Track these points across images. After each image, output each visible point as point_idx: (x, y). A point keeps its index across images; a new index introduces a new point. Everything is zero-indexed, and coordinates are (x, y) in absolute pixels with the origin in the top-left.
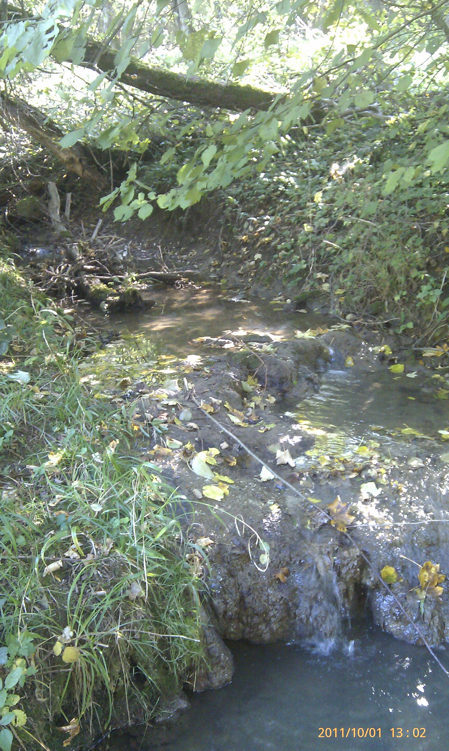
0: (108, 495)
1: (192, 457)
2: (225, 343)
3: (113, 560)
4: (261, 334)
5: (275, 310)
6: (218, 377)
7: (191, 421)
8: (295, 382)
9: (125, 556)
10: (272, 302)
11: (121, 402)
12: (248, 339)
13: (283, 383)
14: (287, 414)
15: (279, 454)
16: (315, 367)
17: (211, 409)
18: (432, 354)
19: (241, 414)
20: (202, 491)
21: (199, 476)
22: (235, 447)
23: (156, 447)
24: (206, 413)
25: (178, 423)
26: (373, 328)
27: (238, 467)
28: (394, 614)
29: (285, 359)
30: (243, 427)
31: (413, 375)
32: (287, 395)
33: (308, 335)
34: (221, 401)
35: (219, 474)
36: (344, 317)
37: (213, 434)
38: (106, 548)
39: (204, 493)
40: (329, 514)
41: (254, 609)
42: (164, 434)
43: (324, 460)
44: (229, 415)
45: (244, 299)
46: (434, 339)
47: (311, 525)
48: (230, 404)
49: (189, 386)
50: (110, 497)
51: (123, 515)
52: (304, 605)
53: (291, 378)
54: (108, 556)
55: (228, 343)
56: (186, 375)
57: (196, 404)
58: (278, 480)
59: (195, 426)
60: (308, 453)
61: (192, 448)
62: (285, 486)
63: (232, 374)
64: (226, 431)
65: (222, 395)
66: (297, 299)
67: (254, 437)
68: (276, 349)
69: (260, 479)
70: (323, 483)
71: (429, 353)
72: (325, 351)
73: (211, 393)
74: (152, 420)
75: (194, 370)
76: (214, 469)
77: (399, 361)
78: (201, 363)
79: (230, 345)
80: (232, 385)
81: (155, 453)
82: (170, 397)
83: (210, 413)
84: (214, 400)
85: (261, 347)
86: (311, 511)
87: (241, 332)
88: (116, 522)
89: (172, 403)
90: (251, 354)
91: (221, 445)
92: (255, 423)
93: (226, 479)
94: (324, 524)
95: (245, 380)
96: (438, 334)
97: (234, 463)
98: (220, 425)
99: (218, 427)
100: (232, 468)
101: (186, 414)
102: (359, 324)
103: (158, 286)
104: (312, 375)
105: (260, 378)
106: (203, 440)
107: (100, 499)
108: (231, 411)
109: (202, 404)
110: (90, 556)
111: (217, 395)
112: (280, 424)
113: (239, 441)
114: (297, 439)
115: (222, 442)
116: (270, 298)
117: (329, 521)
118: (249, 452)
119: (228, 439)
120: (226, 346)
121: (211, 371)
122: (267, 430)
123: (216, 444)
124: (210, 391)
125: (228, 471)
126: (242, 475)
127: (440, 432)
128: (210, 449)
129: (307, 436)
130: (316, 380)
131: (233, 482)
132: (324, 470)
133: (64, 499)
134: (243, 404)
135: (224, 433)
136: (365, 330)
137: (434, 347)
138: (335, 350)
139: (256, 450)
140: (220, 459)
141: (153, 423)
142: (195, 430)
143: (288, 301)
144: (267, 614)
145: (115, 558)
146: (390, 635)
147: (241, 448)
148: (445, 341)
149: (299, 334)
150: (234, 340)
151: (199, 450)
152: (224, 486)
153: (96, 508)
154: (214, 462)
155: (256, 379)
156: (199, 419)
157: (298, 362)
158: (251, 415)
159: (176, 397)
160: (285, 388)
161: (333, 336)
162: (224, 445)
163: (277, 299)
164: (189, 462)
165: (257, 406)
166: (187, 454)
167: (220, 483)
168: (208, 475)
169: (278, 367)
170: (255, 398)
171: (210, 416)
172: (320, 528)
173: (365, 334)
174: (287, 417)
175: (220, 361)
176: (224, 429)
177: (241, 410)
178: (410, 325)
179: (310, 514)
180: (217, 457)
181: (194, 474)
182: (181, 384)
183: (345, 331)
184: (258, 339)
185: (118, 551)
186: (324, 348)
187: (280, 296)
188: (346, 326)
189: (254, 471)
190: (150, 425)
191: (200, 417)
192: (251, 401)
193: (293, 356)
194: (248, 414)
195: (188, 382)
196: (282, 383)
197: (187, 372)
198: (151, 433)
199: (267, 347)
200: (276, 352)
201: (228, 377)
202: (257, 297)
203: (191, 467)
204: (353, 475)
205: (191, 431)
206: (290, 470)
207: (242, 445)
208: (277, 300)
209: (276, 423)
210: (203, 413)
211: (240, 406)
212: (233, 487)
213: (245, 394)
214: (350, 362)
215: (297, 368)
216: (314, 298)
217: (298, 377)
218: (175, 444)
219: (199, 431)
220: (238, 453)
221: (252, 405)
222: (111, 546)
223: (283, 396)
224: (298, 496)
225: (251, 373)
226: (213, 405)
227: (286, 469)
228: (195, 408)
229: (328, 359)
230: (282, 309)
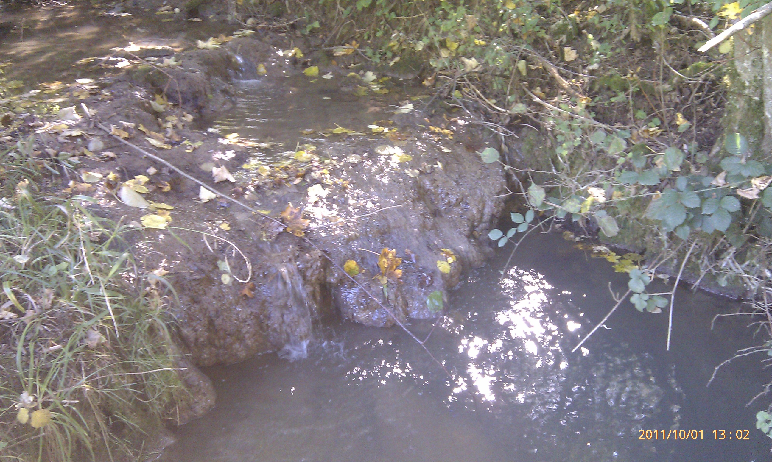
0: (33, 241)
1: (118, 187)
3: (58, 311)
4: (159, 47)
6: (123, 99)
7: (104, 150)
8: (210, 96)
9: (73, 305)
10: (158, 13)
11: (10, 141)
12: (144, 54)
13: (197, 97)
14: (210, 130)
15: (215, 171)
16: (227, 78)
17: (126, 134)
18: (343, 53)
19: (160, 135)
20: (140, 222)
21: (133, 207)
22: (165, 171)
23: (71, 183)
24: (120, 139)
25: (89, 154)
26: (279, 30)
27: (173, 192)
28: (362, 304)
29: (194, 72)
30: (166, 149)
31: (328, 76)
32: (204, 110)
33: (211, 44)
34: (133, 124)
35: (154, 201)
36: (245, 21)
37: (135, 160)
38: (46, 300)
39: (144, 223)
40: (283, 222)
41: (225, 330)
42: (77, 167)
43: (264, 170)
44: (148, 139)
46: (342, 37)
47: (267, 237)
48: (145, 126)
49: (89, 112)
50: (36, 244)
51: (57, 261)
52: (276, 314)
53: (205, 91)
54: (51, 308)
55: (122, 61)
56: (82, 101)
57: (105, 131)
58: (221, 197)
59: (111, 154)
60: (245, 166)
61: (116, 178)
62: (230, 202)
63: (138, 94)
64: (150, 155)
65: (133, 117)
66: (187, 7)
67: (183, 158)
68: (180, 62)
69: (200, 200)
70: (269, 193)
71: (339, 52)
72: (233, 60)
73: (119, 117)
74: (57, 155)
75: (91, 94)
76: (147, 197)
77: (313, 64)
78: (96, 87)
79: (124, 64)
80: (141, 106)
81: (72, 190)
82: (70, 127)
83: (126, 139)
84: (126, 124)
85: (162, 62)
86: (263, 222)
87: (133, 48)
88: (53, 270)
89: (75, 133)
90: (153, 69)
91: (148, 171)
92: (178, 143)
93: (163, 205)
94: (280, 233)
95: (154, 100)
96: (345, 31)
97: (167, 188)
98: (141, 150)
99: (139, 152)
100: (167, 194)
101: (95, 143)
102: (263, 28)
104: (226, 86)
105: (170, 97)
106: (126, 168)
107: (24, 248)
108: (148, 134)
109: (113, 129)
110: (30, 313)
111: (127, 118)
112: (207, 141)
113: (168, 164)
114: (230, 155)
115: (148, 168)
117: (285, 228)
118: (182, 173)
119: (154, 163)
120: (120, 65)
121: (112, 93)
122: (195, 149)
123: (142, 170)
124: (119, 114)
125: (163, 198)
126: (180, 199)
127: (370, 127)
128: (136, 177)
129: (239, 150)
130: (232, 91)
131: (172, 208)
132: (267, 180)
134: (159, 125)
135: (148, 158)
136: (271, 34)
137: (344, 45)
138: (243, 58)
139: (189, 171)
140: (151, 186)
141: (59, 158)
142: (112, 159)
143: (177, 10)
144: (240, 332)
145: (60, 308)
146: (360, 325)
147: (171, 172)
148: (353, 38)
149: (201, 44)
150: (128, 56)
151: (124, 180)
152: (164, 213)
153: (22, 259)
154: (145, 190)
155: (165, 98)
156: (112, 147)
157: (208, 74)
158: (171, 136)
159: (78, 126)
160: (200, 103)
161: (239, 43)
162: (152, 171)
163: (163, 9)
164: (116, 195)
165: (175, 127)
166: (111, 185)
167: (160, 211)
168: (143, 205)
169: (188, 80)
170: (168, 118)
171: (126, 142)
172: (277, 238)
173: (271, 38)
174: (212, 133)
175: (119, 81)
176: (147, 153)
177: (159, 132)
178: (316, 25)
179: (263, 226)
180: (148, 184)
181: (126, 205)
182: (79, 109)
183: (251, 36)
184: (155, 54)
185: (63, 301)
186: (231, 57)
187: (166, 5)
188: (249, 32)
189: (192, 194)
190: (57, 161)
191: (114, 144)
192: (167, 121)
193: (201, 68)
194: (168, 135)
195: (88, 108)
196: (195, 98)
197: (82, 97)
198: (61, 169)
199: (170, 61)
200: (181, 66)
201: (133, 97)
203: (120, 198)
204: (298, 181)
205: (107, 161)
206: (230, 186)
207: (173, 167)
208: (163, 10)
209: (203, 141)
210: (116, 140)
211: (156, 128)
212: (175, 213)
213: (157, 114)
214: (262, 69)
215: (209, 79)
216: (207, 4)
217: (213, 90)
218: (94, 177)
219: (118, 160)
220: (169, 176)
221: (169, 125)
222: (52, 297)
223: (200, 112)
224: (246, 210)
225: (160, 91)
226: (126, 129)
227: (226, 186)
228: (106, 136)
230: (172, 20)
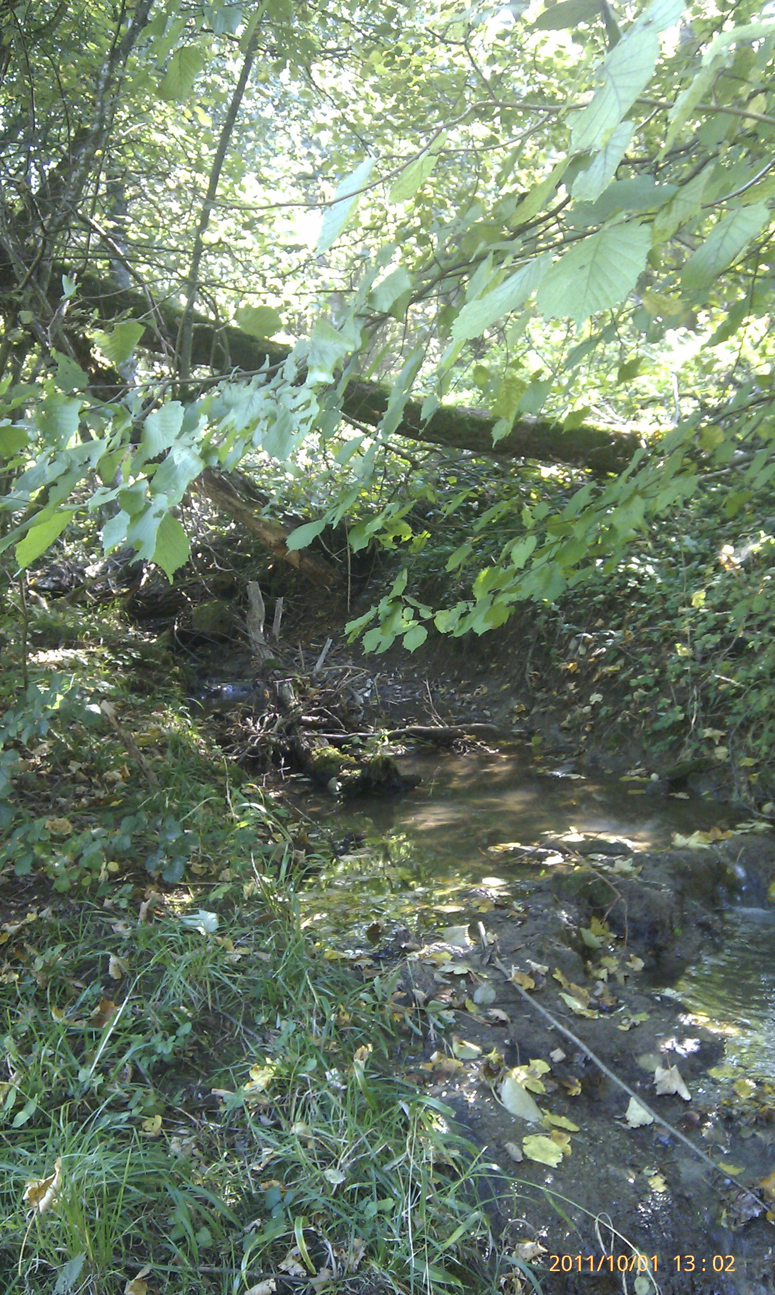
0: (356, 1152)
1: (500, 1077)
2: (546, 855)
3: (365, 1282)
4: (612, 839)
5: (630, 792)
6: (539, 922)
7: (494, 1005)
8: (678, 931)
9: (387, 1276)
10: (625, 779)
11: (370, 967)
12: (588, 848)
13: (657, 932)
14: (669, 992)
15: (660, 1073)
16: (712, 901)
17: (530, 984)
19: (584, 992)
20: (521, 1145)
21: (515, 1116)
22: (578, 1059)
23: (435, 1056)
24: (522, 990)
25: (472, 1009)
27: (584, 1098)
29: (657, 888)
30: (588, 1019)
32: (665, 954)
33: (695, 841)
34: (546, 968)
35: (551, 1111)
36: (759, 806)
37: (536, 1032)
38: (352, 1258)
39: (526, 1149)
40: (761, 1198)
42: (448, 1030)
43: (746, 1086)
44: (563, 995)
45: (574, 772)
47: (728, 1220)
48: (563, 973)
49: (487, 936)
50: (359, 1157)
51: (382, 1194)
53: (671, 922)
54: (357, 1273)
55: (553, 855)
56: (481, 917)
57: (503, 974)
58: (659, 1125)
59: (502, 1015)
60: (713, 1072)
61: (500, 1060)
62: (673, 1138)
63: (564, 915)
64: (560, 1027)
65: (549, 956)
66: (669, 774)
67: (611, 1039)
68: (640, 868)
69: (627, 1122)
70: (746, 1134)
72: (729, 871)
73: (527, 953)
74: (426, 1002)
75: (496, 906)
76: (542, 1101)
78: (506, 894)
79: (555, 860)
80: (565, 936)
81: (433, 1068)
82: (456, 959)
83: (529, 991)
84: (535, 966)
85: (612, 864)
86: (728, 1190)
87: (574, 836)
88: (372, 1208)
89: (459, 970)
90: (595, 877)
91: (552, 1054)
92: (611, 1010)
93: (564, 1122)
94: (753, 1220)
95: (588, 927)
97: (577, 1090)
98: (548, 1015)
99: (544, 1017)
100: (574, 1100)
101: (485, 992)
103: (424, 749)
104: (708, 917)
105: (614, 924)
106: (520, 1044)
107: (341, 1161)
108: (565, 986)
109: (514, 973)
110: (324, 1273)
111: (540, 956)
112: (657, 1015)
113: (585, 1048)
114: (691, 1045)
115: (553, 1049)
116: (621, 771)
117: (764, 1212)
118: (604, 1069)
119: (563, 1042)
120: (549, 861)
121: (526, 909)
122: (634, 1026)
123: (543, 1052)
124: (527, 947)
125: (567, 1107)
126: (594, 1113)
128: (532, 1062)
129: (708, 1039)
130: (717, 926)
131: (576, 1129)
132: (747, 1107)
133: (278, 1157)
134: (587, 972)
135: (555, 1031)
138: (747, 870)
139: (616, 1066)
140: (551, 1082)
141: (428, 1010)
142: (503, 1023)
143: (654, 776)
145: (370, 1277)
147: (588, 1062)
149: (679, 840)
150: (565, 849)
151: (512, 1064)
152: (561, 1138)
153: (334, 1177)
154: (540, 1088)
155: (606, 924)
156: (508, 1002)
157: (680, 894)
158: (602, 996)
159: (466, 958)
160: (660, 942)
161: (742, 844)
162: (558, 1055)
163: (633, 773)
164: (496, 1088)
165: (611, 977)
166: (492, 1071)
167: (555, 1132)
168: (532, 1114)
169: (645, 902)
170: (605, 961)
171: (527, 997)
172: (747, 1227)
174: (669, 1000)
175: (541, 891)
176: (555, 1022)
177: (583, 985)
179: (724, 1197)
180: (546, 1077)
181: (505, 1110)
182: (474, 931)
183: (764, 834)
184: (605, 849)
185: (375, 1265)
186: (726, 866)
187: (639, 767)
188: (762, 826)
189: (615, 1107)
190: (423, 1012)
191: (511, 997)
192: (600, 967)
193: (671, 882)
194: (597, 993)
195: (487, 930)
196: (653, 932)
197: (483, 910)
198: (425, 1030)
199: (625, 865)
200: (640, 874)
201: (557, 921)
202: (596, 768)
203: (499, 1096)
205: (494, 1025)
206: (681, 1107)
207: (591, 1055)
208: (633, 775)
209: (650, 1012)
210: (515, 991)
211: (581, 977)
212: (579, 1139)
213: (588, 953)
215: (681, 903)
216: (701, 772)
217: (684, 922)
218: (470, 1049)
219: (512, 1027)
220: (583, 1070)
221: (603, 974)
222: (362, 1254)
223: (657, 956)
224: (699, 1159)
225: (600, 914)
226: (533, 974)
227: (674, 1104)
228: (502, 981)
229: (734, 886)
230: (643, 792)
